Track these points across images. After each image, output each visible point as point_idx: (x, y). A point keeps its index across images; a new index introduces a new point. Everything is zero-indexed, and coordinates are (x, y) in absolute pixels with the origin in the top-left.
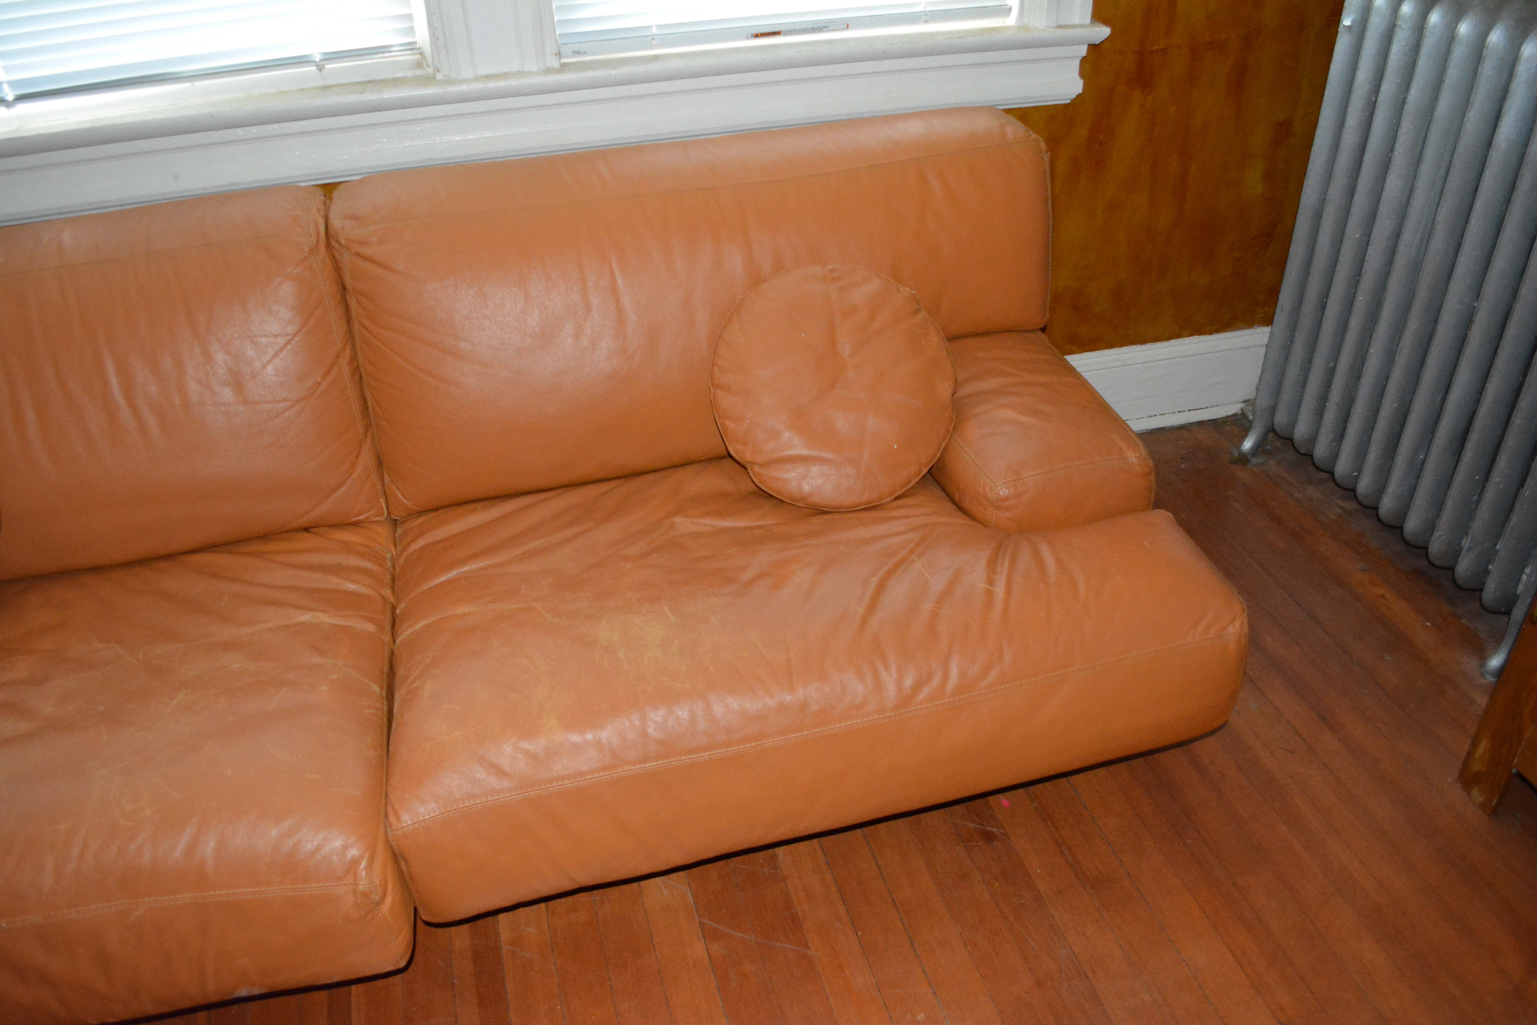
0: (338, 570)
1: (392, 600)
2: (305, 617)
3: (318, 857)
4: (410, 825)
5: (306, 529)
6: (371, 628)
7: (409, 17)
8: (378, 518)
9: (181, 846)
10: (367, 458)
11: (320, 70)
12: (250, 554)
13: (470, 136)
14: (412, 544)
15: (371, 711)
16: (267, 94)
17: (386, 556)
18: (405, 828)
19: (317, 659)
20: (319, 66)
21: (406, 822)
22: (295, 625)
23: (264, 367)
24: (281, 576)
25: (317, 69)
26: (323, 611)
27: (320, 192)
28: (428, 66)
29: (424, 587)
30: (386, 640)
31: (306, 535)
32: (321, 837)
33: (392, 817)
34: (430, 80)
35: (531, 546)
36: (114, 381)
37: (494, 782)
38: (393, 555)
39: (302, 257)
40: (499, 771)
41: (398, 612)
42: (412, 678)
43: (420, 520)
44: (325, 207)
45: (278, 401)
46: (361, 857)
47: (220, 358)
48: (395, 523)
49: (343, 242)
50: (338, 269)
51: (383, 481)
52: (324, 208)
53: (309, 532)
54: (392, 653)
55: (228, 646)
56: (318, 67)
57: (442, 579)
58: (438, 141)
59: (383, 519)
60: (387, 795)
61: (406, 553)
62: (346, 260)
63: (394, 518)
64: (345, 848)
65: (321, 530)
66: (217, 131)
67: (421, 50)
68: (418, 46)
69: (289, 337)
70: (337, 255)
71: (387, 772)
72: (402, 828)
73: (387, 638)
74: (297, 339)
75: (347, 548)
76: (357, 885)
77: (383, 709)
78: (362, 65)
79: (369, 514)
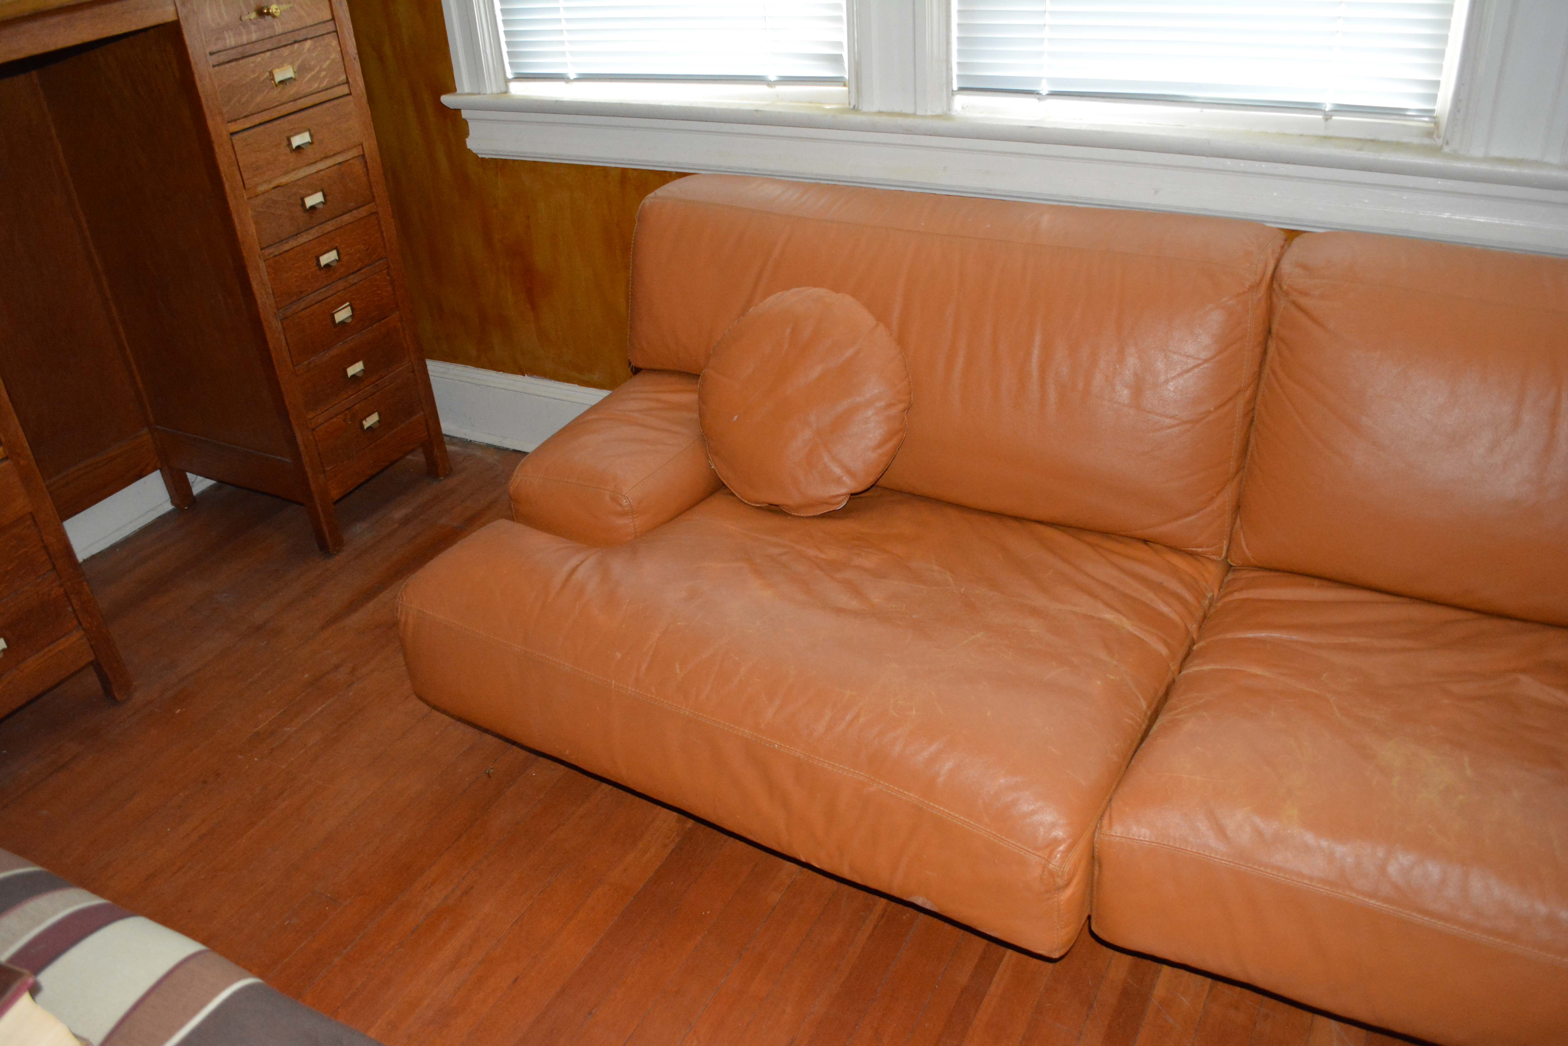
0: (1157, 588)
1: (1195, 636)
2: (1109, 616)
3: (1028, 820)
4: (1117, 836)
5: (1145, 541)
6: (1164, 651)
7: (1437, 84)
8: (1215, 557)
9: (926, 754)
10: (1227, 497)
11: (1326, 120)
12: (1089, 544)
13: (1458, 216)
14: (1236, 593)
15: (1130, 721)
16: (1266, 133)
17: (1207, 594)
18: (1112, 837)
19: (1103, 655)
20: (1326, 115)
21: (1116, 833)
22: (1099, 619)
23: (1167, 382)
24: (1104, 572)
25: (1323, 118)
26: (1127, 617)
27: (1283, 236)
28: (1439, 137)
29: (1229, 636)
30: (1173, 668)
31: (1145, 547)
32: (1039, 804)
33: (1105, 821)
34: (1435, 151)
35: (1353, 640)
36: (1036, 352)
37: (1213, 842)
38: (1213, 596)
39: (1240, 291)
40: (1221, 831)
41: (1195, 648)
42: (1180, 710)
43: (1252, 574)
44: (1281, 250)
45: (1167, 416)
46: (1064, 840)
47: (1132, 361)
48: (1229, 568)
49: (1285, 287)
50: (1270, 312)
51: (1234, 523)
52: (1279, 251)
53: (1146, 544)
54: (1174, 681)
55: (1035, 612)
56: (1325, 117)
57: (1250, 635)
58: (1420, 214)
59: (1219, 559)
60: (1110, 800)
61: (1226, 599)
62: (1281, 304)
63: (1230, 562)
64: (1054, 825)
65: (1158, 547)
66: (1208, 157)
67: (1437, 120)
68: (1435, 115)
69: (1200, 362)
70: (1275, 299)
71: (1120, 781)
72: (1110, 835)
73: (1174, 667)
74: (1206, 365)
75: (1175, 572)
76: (1049, 862)
77: (1141, 726)
78: (1370, 123)
79: (1207, 549)
